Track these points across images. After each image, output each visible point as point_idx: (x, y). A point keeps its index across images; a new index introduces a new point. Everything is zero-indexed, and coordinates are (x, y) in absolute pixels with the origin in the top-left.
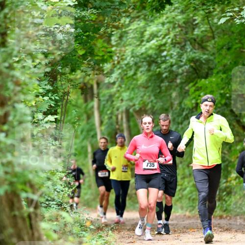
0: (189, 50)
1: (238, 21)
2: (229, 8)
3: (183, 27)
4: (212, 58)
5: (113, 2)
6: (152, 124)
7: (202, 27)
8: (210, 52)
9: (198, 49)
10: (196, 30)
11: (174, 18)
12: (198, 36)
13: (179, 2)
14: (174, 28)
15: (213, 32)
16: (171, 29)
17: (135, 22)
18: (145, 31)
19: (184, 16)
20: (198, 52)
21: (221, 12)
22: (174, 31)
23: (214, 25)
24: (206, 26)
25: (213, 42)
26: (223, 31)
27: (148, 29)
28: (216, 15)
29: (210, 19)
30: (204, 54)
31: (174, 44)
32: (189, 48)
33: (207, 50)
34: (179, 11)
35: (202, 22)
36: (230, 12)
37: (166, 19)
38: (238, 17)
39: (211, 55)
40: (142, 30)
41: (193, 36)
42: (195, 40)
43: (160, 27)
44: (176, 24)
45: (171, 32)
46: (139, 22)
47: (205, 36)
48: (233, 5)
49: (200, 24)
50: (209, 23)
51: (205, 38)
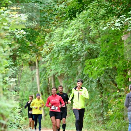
0: (87, 43)
1: (113, 29)
2: (108, 21)
3: (84, 31)
4: (99, 47)
5: (46, 18)
6: (56, 92)
7: (94, 31)
8: (98, 44)
9: (92, 43)
10: (91, 33)
11: (79, 26)
12: (91, 36)
13: (81, 18)
14: (79, 32)
15: (100, 34)
16: (77, 32)
17: (58, 29)
18: (64, 33)
19: (84, 25)
20: (92, 45)
21: (104, 23)
22: (79, 33)
23: (100, 30)
24: (96, 31)
25: (100, 39)
26: (105, 33)
27: (65, 32)
28: (102, 24)
29: (98, 27)
30: (95, 45)
31: (79, 40)
32: (87, 42)
33: (97, 44)
34: (82, 22)
35: (94, 29)
36: (109, 23)
37: (74, 27)
38: (113, 26)
39: (99, 46)
40: (62, 33)
41: (89, 36)
42: (90, 38)
43: (71, 31)
44: (80, 29)
45: (77, 34)
46: (60, 29)
47: (95, 36)
48: (110, 19)
49: (93, 30)
50: (97, 29)
51: (95, 37)
